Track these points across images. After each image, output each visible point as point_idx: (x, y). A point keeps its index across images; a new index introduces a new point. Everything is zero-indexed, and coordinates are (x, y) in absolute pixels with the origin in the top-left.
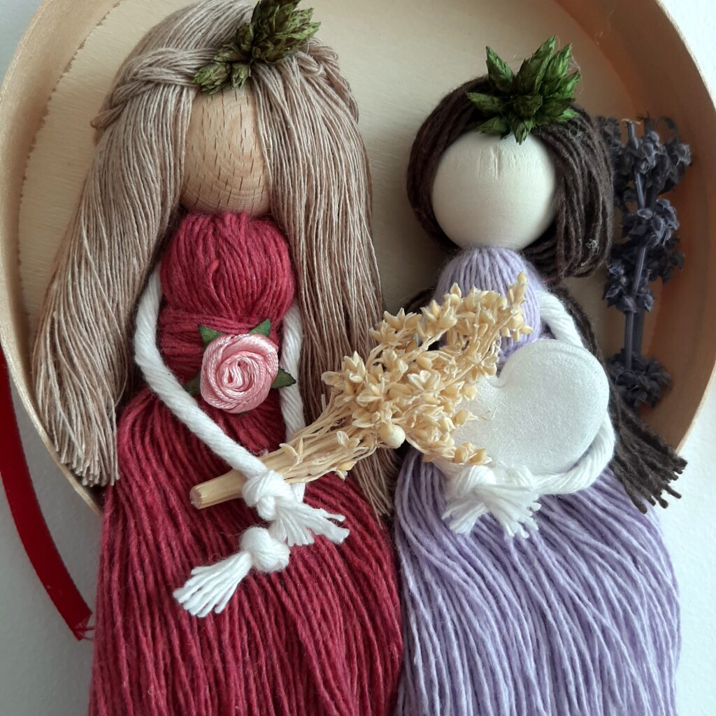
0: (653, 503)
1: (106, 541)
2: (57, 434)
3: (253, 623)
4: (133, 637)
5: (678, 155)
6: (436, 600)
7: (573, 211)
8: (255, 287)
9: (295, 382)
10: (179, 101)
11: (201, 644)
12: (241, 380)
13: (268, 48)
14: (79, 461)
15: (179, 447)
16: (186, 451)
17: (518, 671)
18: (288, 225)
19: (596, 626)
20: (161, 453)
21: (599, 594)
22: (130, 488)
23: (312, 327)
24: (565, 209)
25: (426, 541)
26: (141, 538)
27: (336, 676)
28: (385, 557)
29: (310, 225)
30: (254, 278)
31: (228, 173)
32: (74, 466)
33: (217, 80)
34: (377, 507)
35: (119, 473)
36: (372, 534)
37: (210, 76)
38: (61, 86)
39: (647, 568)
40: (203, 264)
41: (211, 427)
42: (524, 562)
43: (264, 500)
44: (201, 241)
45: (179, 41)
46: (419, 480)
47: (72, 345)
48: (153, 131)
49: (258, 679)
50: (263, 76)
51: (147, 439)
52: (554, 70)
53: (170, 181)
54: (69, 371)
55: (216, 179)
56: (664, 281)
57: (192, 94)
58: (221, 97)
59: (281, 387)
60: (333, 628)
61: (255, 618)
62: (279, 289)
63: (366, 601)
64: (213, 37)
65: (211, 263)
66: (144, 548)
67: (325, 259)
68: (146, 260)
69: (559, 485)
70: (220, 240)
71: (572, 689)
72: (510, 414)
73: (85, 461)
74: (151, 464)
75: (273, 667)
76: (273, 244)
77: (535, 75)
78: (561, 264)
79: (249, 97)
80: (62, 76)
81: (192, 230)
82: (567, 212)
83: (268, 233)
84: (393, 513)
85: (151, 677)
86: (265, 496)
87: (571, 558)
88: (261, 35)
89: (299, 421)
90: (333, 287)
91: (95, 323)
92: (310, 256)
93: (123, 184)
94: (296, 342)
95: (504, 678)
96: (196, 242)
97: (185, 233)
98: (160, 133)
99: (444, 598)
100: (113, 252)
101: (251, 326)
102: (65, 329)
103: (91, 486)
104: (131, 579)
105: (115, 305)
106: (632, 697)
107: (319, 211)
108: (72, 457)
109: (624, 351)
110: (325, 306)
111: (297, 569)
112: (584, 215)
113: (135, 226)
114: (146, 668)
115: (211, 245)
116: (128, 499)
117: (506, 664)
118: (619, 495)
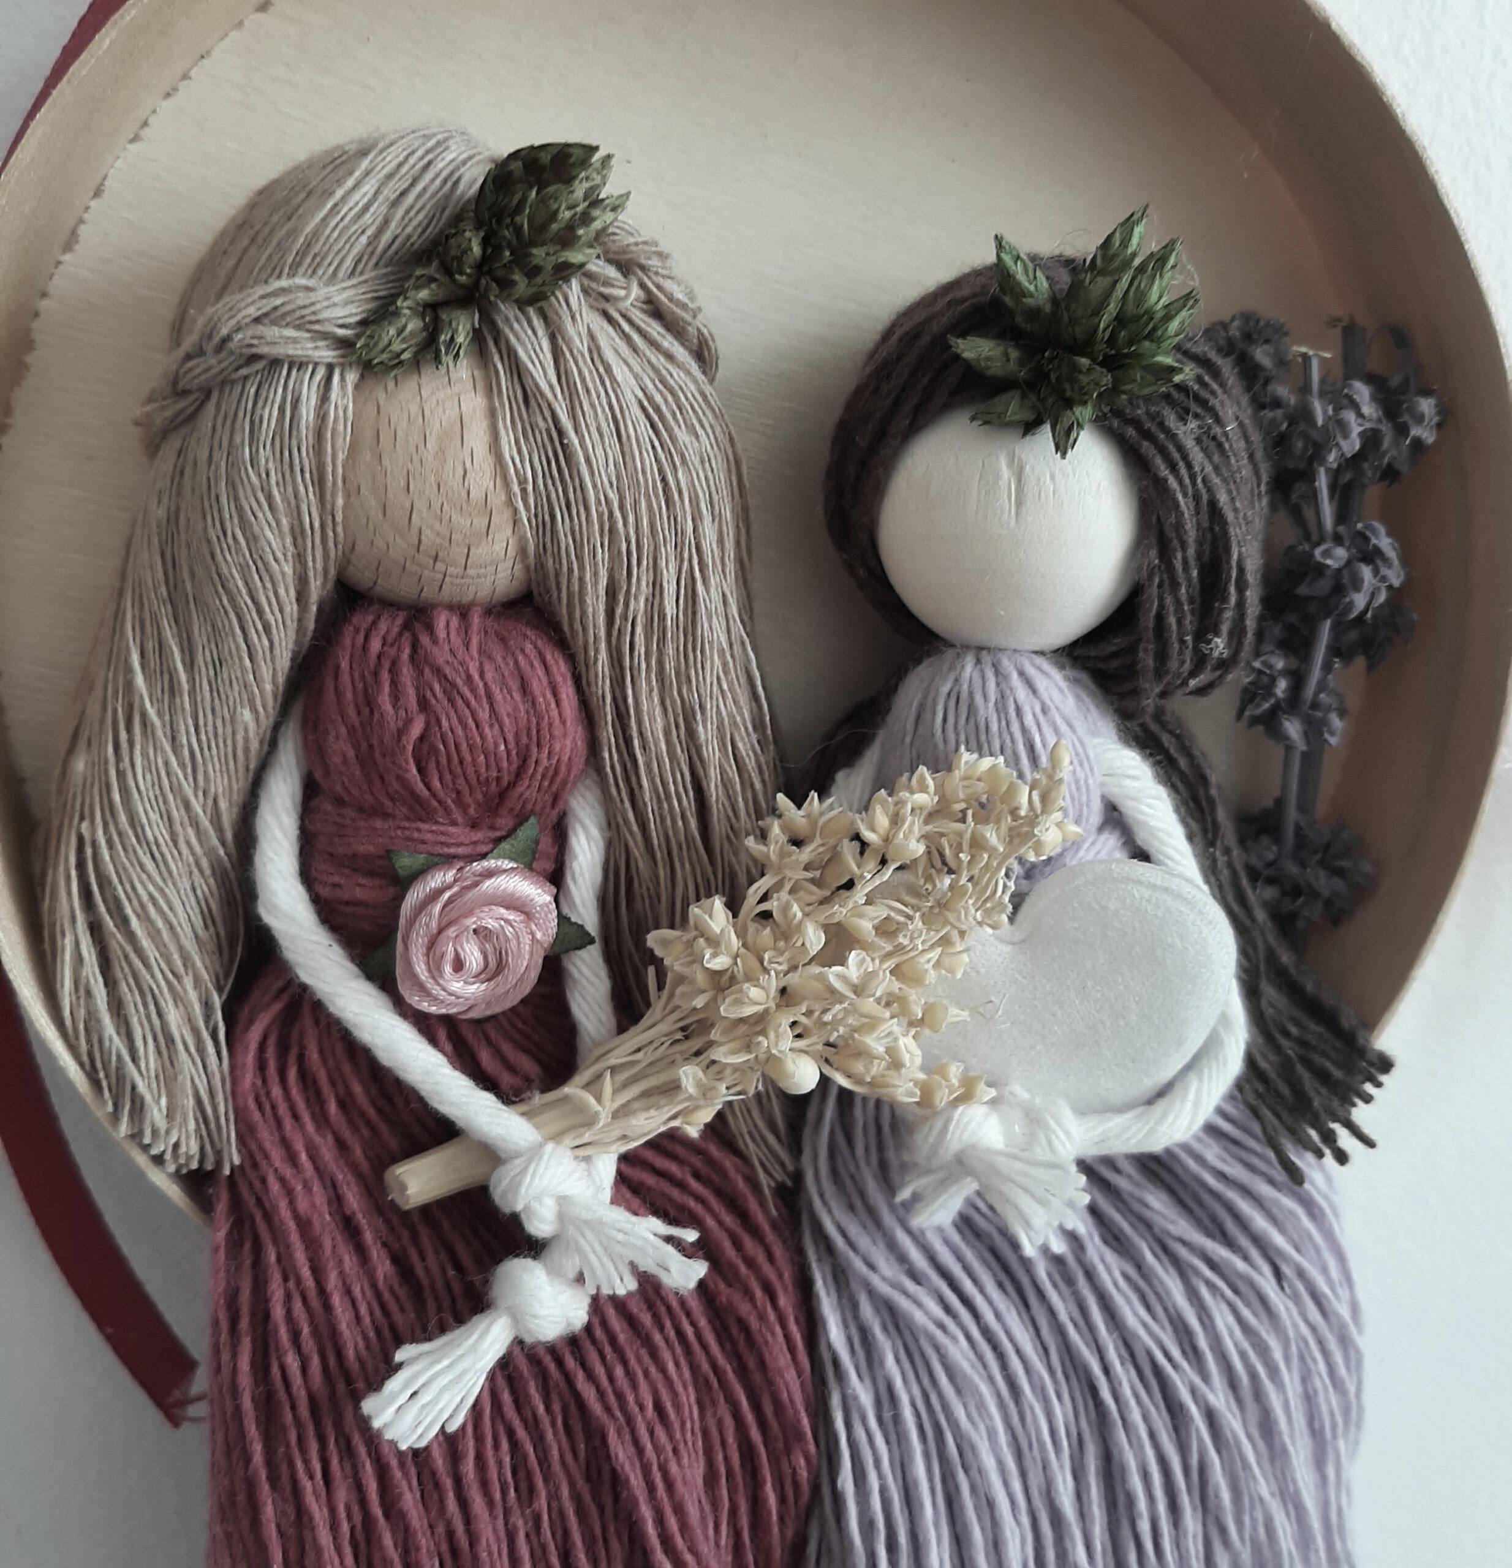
0: (1320, 1155)
1: (220, 1290)
2: (107, 1076)
3: (521, 1433)
4: (285, 1480)
5: (1410, 422)
6: (882, 1363)
7: (1175, 585)
8: (505, 764)
9: (592, 941)
10: (324, 398)
11: (420, 1484)
12: (480, 958)
13: (513, 283)
14: (155, 1132)
15: (357, 1089)
16: (374, 1092)
17: (1040, 1493)
18: (571, 626)
19: (1193, 1409)
20: (322, 1103)
21: (1203, 1343)
22: (264, 1181)
23: (626, 821)
24: (1157, 580)
25: (864, 1241)
26: (291, 1284)
27: (684, 1527)
28: (781, 1276)
29: (616, 627)
30: (502, 747)
31: (438, 540)
32: (147, 1140)
33: (404, 351)
34: (766, 1170)
35: (239, 1151)
36: (755, 1232)
37: (390, 344)
38: (58, 284)
39: (1301, 1287)
40: (392, 724)
41: (421, 1055)
42: (1057, 1278)
43: (535, 1206)
44: (385, 676)
45: (318, 259)
46: (852, 1115)
47: (126, 892)
48: (271, 465)
49: (533, 1537)
50: (507, 330)
51: (292, 1074)
52: (1141, 296)
53: (314, 556)
54: (121, 946)
55: (413, 552)
56: (1371, 667)
57: (352, 377)
58: (416, 377)
59: (567, 951)
60: (678, 1435)
61: (525, 1422)
62: (554, 762)
63: (742, 1371)
64: (393, 241)
65: (409, 721)
66: (298, 1306)
67: (651, 691)
68: (270, 710)
69: (1128, 1139)
70: (427, 671)
71: (1144, 1527)
72: (1035, 998)
73: (168, 1132)
74: (302, 1127)
75: (562, 1514)
76: (540, 671)
77: (1097, 312)
78: (1147, 685)
79: (476, 373)
80: (59, 263)
81: (365, 648)
82: (1160, 586)
83: (529, 647)
84: (798, 1177)
85: (326, 1555)
86: (538, 1198)
87: (1152, 1270)
88: (498, 249)
89: (603, 1018)
90: (668, 742)
91: (171, 844)
92: (618, 683)
93: (213, 569)
94: (594, 849)
95: (1013, 1510)
96: (376, 674)
97: (352, 656)
98: (288, 468)
99: (898, 1361)
100: (199, 699)
101: (498, 834)
102: (107, 858)
103: (184, 1171)
104: (275, 1370)
105: (210, 802)
106: (1261, 1530)
107: (636, 598)
108: (141, 1121)
109: (1280, 802)
110: (652, 781)
111: (604, 1323)
112: (1198, 587)
113: (243, 646)
114: (315, 1539)
115: (409, 683)
116: (259, 1202)
117: (1017, 1486)
118: (1252, 1143)
